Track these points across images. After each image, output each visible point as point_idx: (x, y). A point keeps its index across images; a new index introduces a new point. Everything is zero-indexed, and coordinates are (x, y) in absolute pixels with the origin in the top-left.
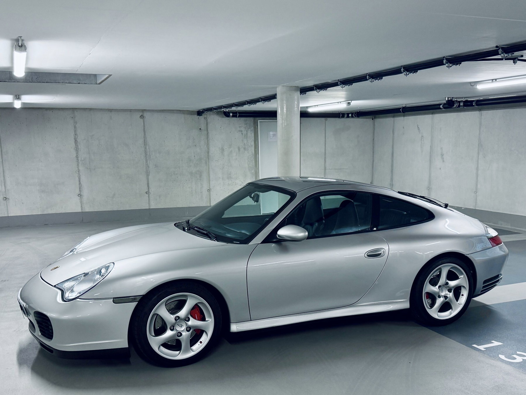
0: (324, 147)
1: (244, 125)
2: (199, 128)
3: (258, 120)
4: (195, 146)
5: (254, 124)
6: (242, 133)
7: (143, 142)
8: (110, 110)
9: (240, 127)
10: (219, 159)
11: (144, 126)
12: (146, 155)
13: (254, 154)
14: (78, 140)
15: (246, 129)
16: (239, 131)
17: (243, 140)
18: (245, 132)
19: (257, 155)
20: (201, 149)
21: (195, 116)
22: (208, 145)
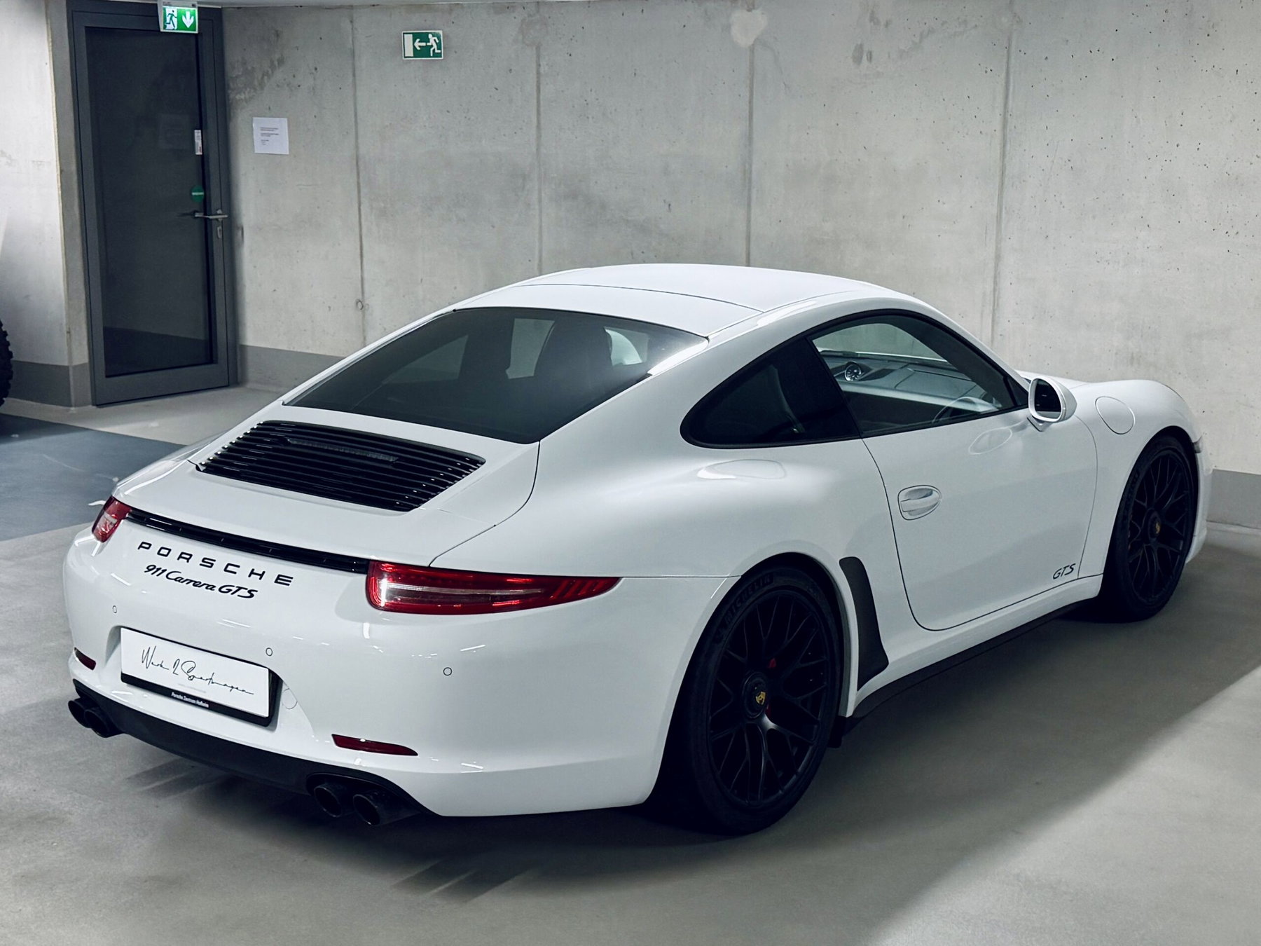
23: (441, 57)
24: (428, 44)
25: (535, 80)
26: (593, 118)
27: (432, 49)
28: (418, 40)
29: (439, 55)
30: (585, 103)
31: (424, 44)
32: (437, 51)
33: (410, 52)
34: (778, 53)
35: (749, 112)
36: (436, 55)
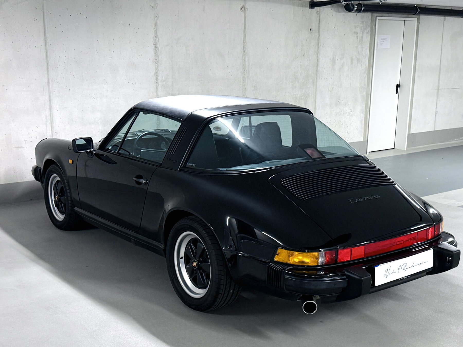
0: (440, 58)
1: (361, 24)
2: (310, 28)
3: (377, 17)
4: (303, 55)
5: (371, 23)
6: (357, 36)
7: (242, 51)
9: (355, 27)
10: (328, 75)
11: (245, 25)
12: (244, 71)
13: (367, 67)
14: (158, 46)
15: (362, 29)
16: (354, 32)
17: (357, 47)
18: (361, 34)
19: (371, 69)
20: (309, 60)
21: (307, 8)
22: (318, 54)
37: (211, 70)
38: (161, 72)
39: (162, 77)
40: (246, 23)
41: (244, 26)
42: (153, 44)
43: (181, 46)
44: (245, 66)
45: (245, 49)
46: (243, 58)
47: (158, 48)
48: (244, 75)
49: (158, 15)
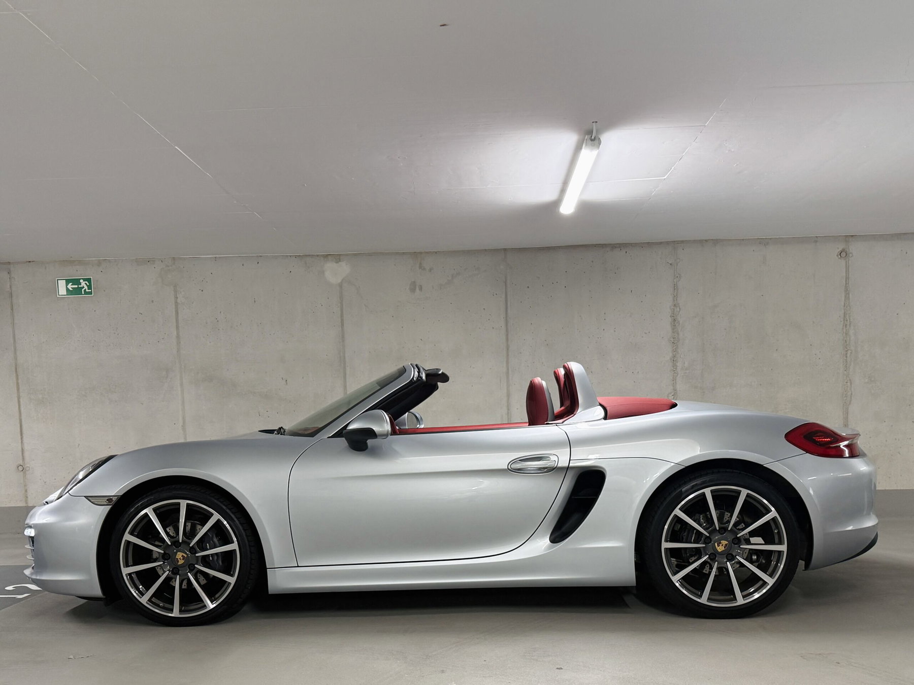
7: (842, 319)
8: (764, 242)
11: (847, 278)
12: (847, 351)
14: (679, 318)
23: (92, 294)
24: (79, 286)
25: (174, 306)
26: (223, 329)
27: (83, 290)
28: (71, 284)
29: (91, 293)
30: (217, 320)
31: (76, 286)
32: (87, 290)
33: (62, 291)
34: (359, 287)
35: (341, 322)
36: (86, 293)
37: (777, 350)
38: (682, 356)
39: (684, 363)
40: (850, 274)
41: (845, 280)
42: (671, 317)
43: (719, 317)
44: (848, 343)
45: (847, 316)
46: (844, 331)
47: (679, 322)
48: (846, 357)
49: (680, 275)
